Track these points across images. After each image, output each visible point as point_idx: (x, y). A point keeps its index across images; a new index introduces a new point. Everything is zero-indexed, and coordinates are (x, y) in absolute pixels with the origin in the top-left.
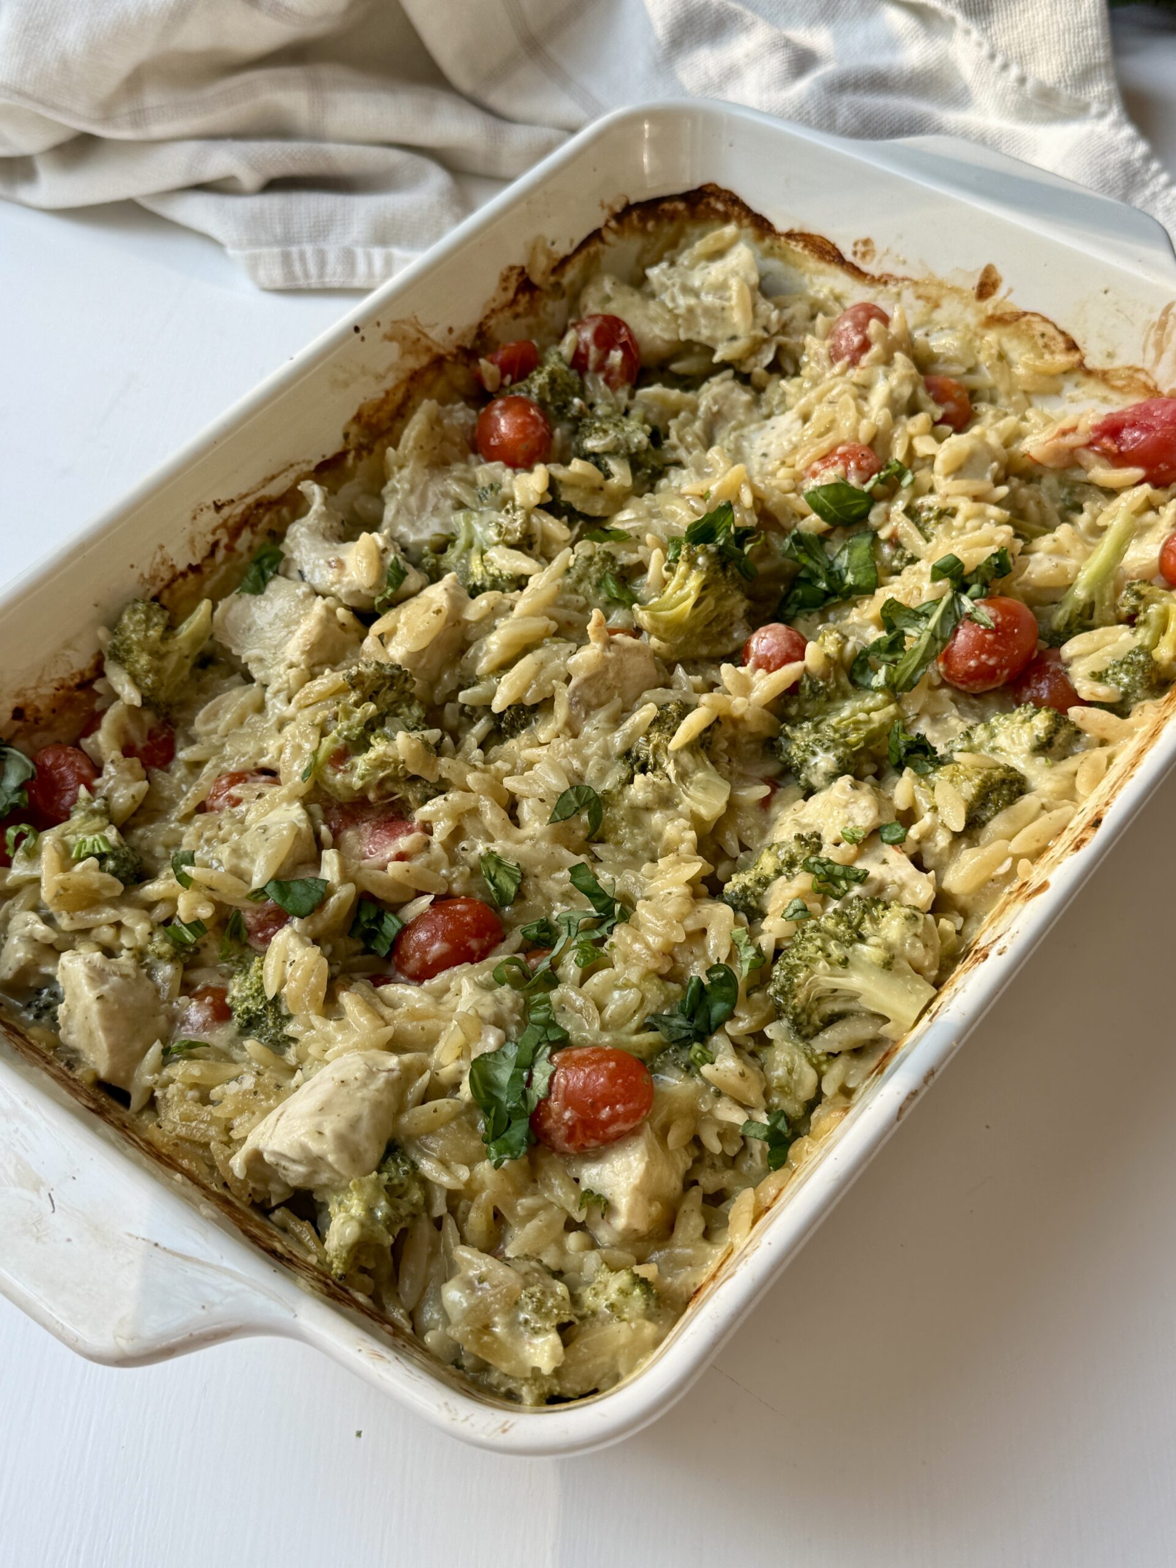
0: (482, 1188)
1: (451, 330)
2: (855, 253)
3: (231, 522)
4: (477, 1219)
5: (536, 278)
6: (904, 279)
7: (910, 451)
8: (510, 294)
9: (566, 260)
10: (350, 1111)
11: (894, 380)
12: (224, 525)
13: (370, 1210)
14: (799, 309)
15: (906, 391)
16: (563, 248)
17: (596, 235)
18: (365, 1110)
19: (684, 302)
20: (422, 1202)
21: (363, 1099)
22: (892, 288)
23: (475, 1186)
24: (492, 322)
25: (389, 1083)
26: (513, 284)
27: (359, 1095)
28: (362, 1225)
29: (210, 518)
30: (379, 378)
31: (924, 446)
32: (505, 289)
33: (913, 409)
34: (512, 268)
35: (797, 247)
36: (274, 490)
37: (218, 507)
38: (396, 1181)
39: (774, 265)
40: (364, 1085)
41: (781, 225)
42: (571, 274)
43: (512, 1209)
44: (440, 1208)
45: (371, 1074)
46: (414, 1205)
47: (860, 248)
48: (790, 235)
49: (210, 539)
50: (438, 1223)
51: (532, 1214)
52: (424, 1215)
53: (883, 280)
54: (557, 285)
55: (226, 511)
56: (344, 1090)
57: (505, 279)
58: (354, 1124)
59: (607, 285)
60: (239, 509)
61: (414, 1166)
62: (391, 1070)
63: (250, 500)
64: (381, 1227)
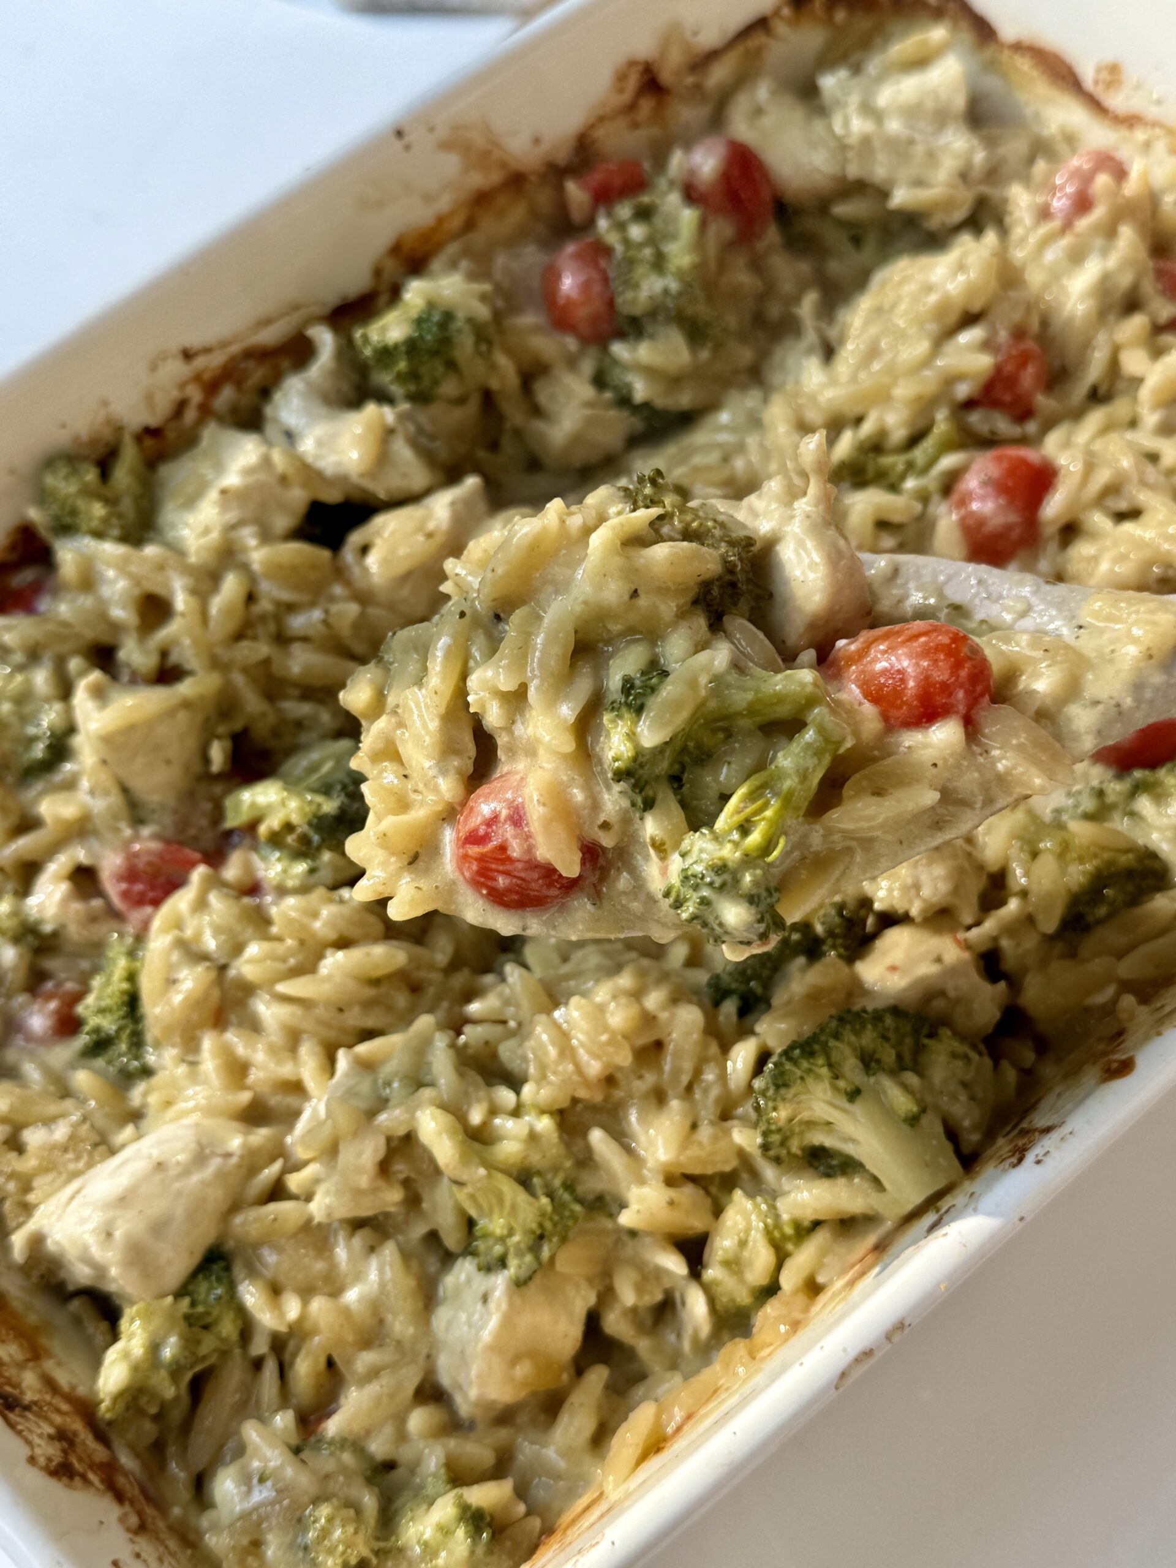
0: (315, 1332)
1: (537, 141)
2: (1096, 82)
3: (207, 376)
4: (305, 1368)
5: (666, 76)
6: (1155, 124)
7: (1114, 366)
8: (627, 97)
9: (712, 56)
10: (157, 1207)
11: (1112, 262)
12: (197, 378)
13: (154, 1348)
14: (1014, 148)
15: (1125, 280)
16: (710, 37)
17: (761, 24)
18: (179, 1212)
19: (859, 126)
20: (234, 1336)
21: (179, 1194)
22: (1140, 135)
23: (308, 1326)
24: (600, 133)
25: (220, 1175)
26: (633, 82)
27: (177, 1185)
28: (135, 1369)
29: (175, 370)
30: (428, 198)
31: (1134, 362)
32: (621, 91)
33: (1131, 304)
34: (632, 63)
35: (1024, 64)
36: (269, 336)
37: (187, 355)
38: (200, 1309)
39: (992, 83)
40: (186, 1172)
41: (1008, 29)
42: (719, 74)
43: (349, 1362)
44: (260, 1346)
45: (200, 1157)
46: (223, 1340)
47: (1105, 75)
48: (1018, 47)
49: (175, 394)
50: (257, 1364)
51: (374, 1374)
52: (237, 1351)
53: (1130, 121)
54: (698, 87)
55: (200, 362)
56: (157, 1178)
57: (621, 77)
58: (159, 1228)
59: (763, 91)
60: (216, 361)
61: (232, 1289)
62: (228, 1155)
63: (235, 349)
64: (163, 1373)
